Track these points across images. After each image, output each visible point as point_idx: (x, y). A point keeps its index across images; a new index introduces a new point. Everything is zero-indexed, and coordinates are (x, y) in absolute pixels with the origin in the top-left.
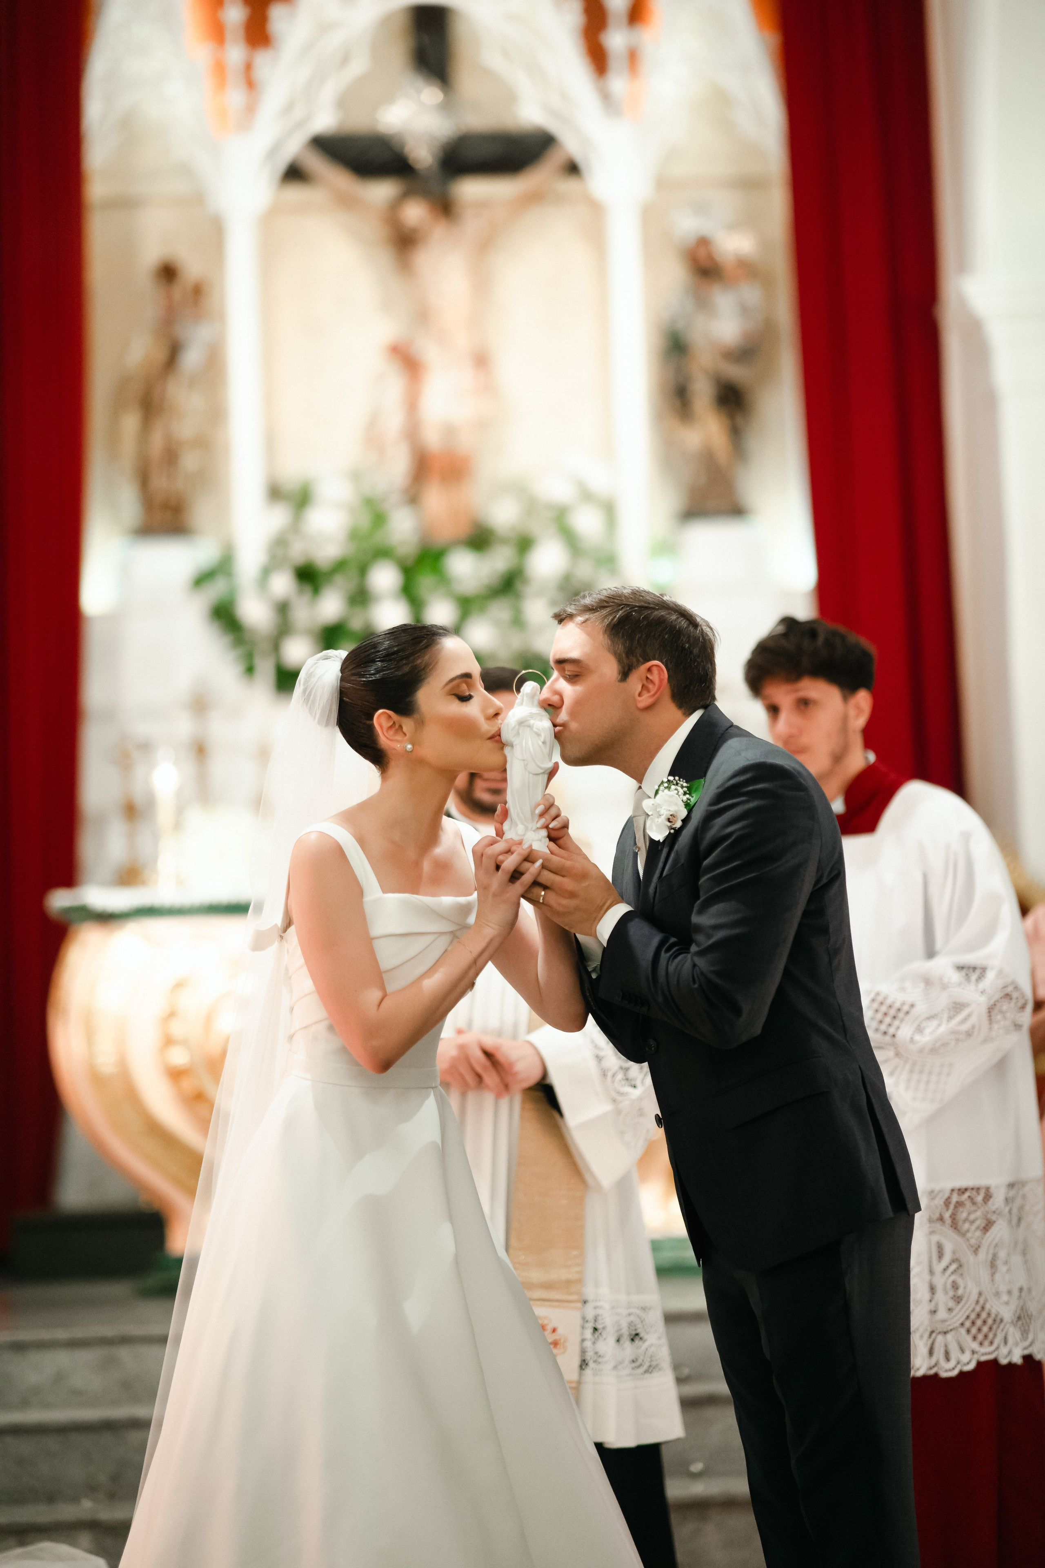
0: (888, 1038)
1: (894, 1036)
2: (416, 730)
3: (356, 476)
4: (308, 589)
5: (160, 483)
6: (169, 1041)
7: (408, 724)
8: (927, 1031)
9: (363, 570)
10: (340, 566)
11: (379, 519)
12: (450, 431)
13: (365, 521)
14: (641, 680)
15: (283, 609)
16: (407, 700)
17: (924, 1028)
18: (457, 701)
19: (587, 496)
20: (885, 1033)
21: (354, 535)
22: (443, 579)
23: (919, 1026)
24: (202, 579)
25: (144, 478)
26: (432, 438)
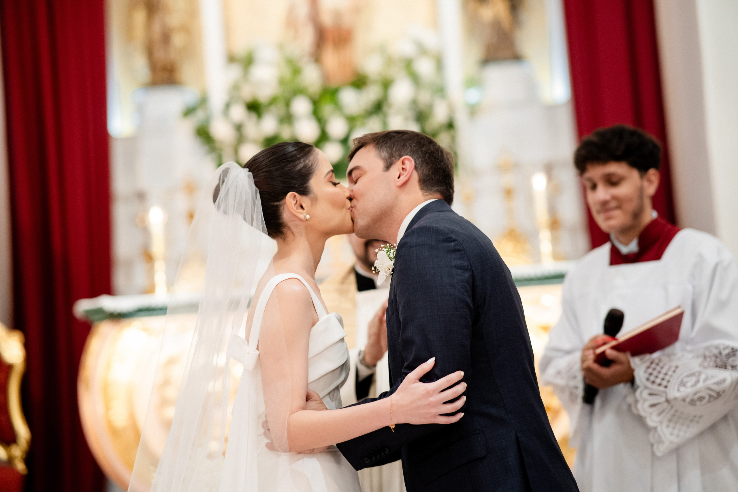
0: (662, 388)
1: (666, 387)
2: (312, 205)
3: (281, 47)
4: (254, 116)
5: (160, 54)
6: (164, 402)
7: (305, 201)
8: (689, 384)
9: (288, 104)
10: (273, 101)
11: (296, 71)
12: (338, 15)
13: (287, 73)
14: (399, 170)
15: (239, 128)
16: (305, 185)
17: (686, 382)
18: (332, 185)
19: (423, 51)
20: (660, 385)
21: (282, 82)
22: (338, 107)
23: (682, 381)
24: (189, 112)
25: (150, 52)
26: (327, 19)
